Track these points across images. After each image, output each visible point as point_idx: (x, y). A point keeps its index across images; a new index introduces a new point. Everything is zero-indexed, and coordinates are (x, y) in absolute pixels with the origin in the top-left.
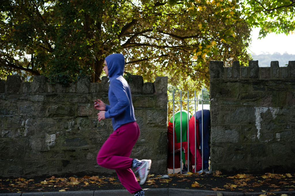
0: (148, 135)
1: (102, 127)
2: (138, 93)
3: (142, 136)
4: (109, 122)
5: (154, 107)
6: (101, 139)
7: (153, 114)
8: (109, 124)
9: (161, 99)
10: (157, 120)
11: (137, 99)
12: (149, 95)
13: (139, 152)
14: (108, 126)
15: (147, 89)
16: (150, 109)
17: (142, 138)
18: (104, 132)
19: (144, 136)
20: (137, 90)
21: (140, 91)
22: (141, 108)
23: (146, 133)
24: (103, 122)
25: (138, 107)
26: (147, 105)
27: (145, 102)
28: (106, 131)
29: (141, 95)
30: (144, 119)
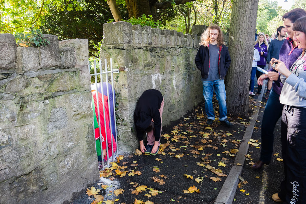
0: (76, 134)
1: (6, 144)
2: (56, 67)
3: (69, 138)
4: (16, 131)
5: (78, 88)
6: (7, 170)
7: (77, 99)
8: (16, 135)
9: (85, 74)
10: (83, 107)
11: (55, 79)
12: (70, 70)
13: (68, 166)
14: (16, 139)
15: (67, 59)
16: (74, 93)
17: (69, 142)
18: (10, 153)
19: (71, 137)
20: (54, 62)
21: (58, 63)
22: (62, 93)
23: (73, 132)
24: (5, 134)
25: (58, 91)
26: (69, 87)
27: (65, 82)
28: (14, 151)
29: (60, 71)
30: (68, 110)
